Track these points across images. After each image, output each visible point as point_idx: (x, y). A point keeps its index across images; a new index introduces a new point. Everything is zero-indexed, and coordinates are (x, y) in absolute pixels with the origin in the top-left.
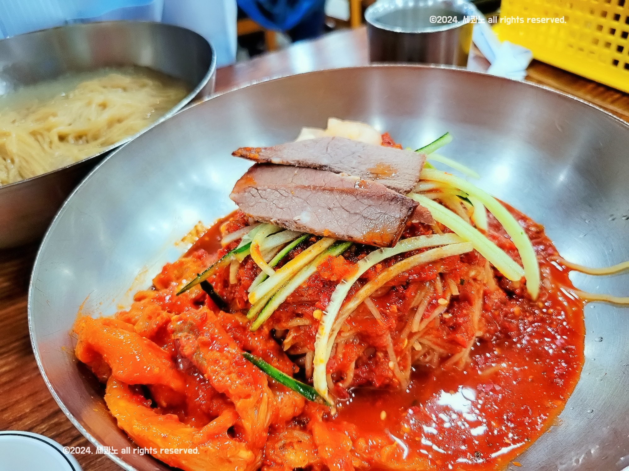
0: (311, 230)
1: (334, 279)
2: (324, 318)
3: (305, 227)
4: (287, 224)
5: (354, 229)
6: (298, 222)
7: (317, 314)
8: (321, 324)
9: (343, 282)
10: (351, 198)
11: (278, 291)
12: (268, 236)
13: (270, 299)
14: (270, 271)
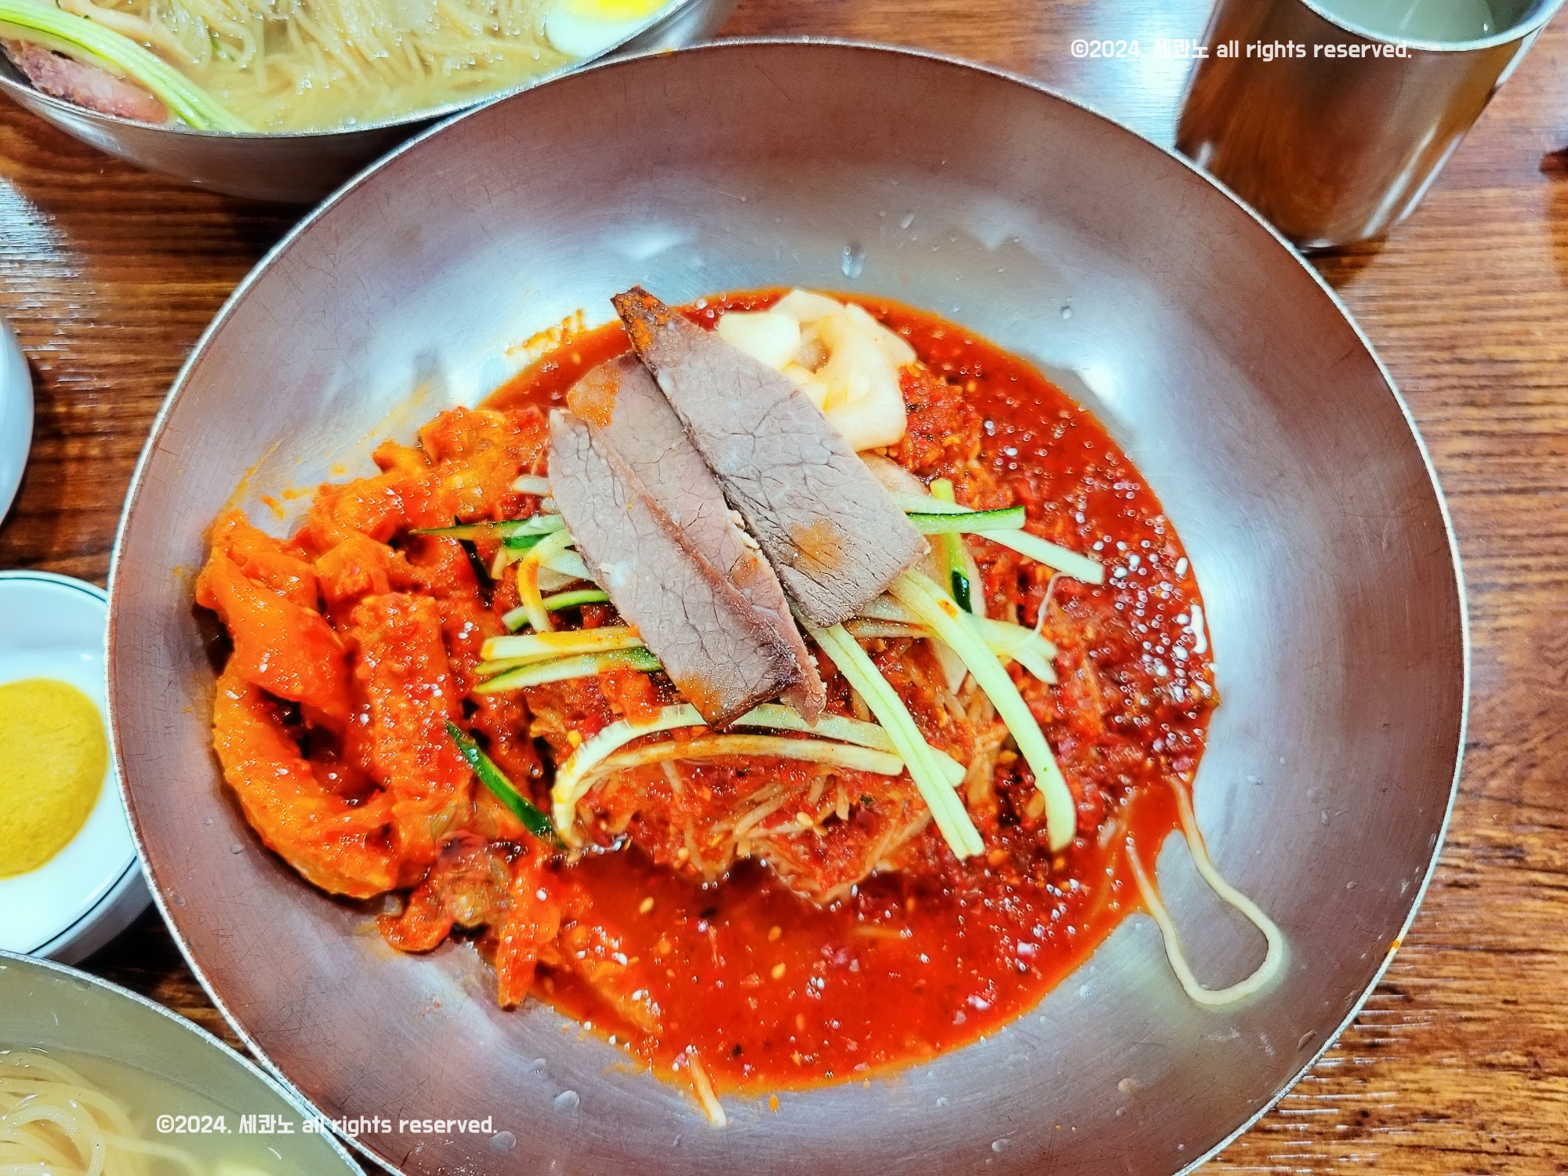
1: (616, 708)
5: (676, 656)
6: (605, 575)
7: (574, 737)
9: (626, 724)
10: (704, 592)
11: (532, 664)
12: (566, 548)
13: (515, 668)
14: (539, 621)
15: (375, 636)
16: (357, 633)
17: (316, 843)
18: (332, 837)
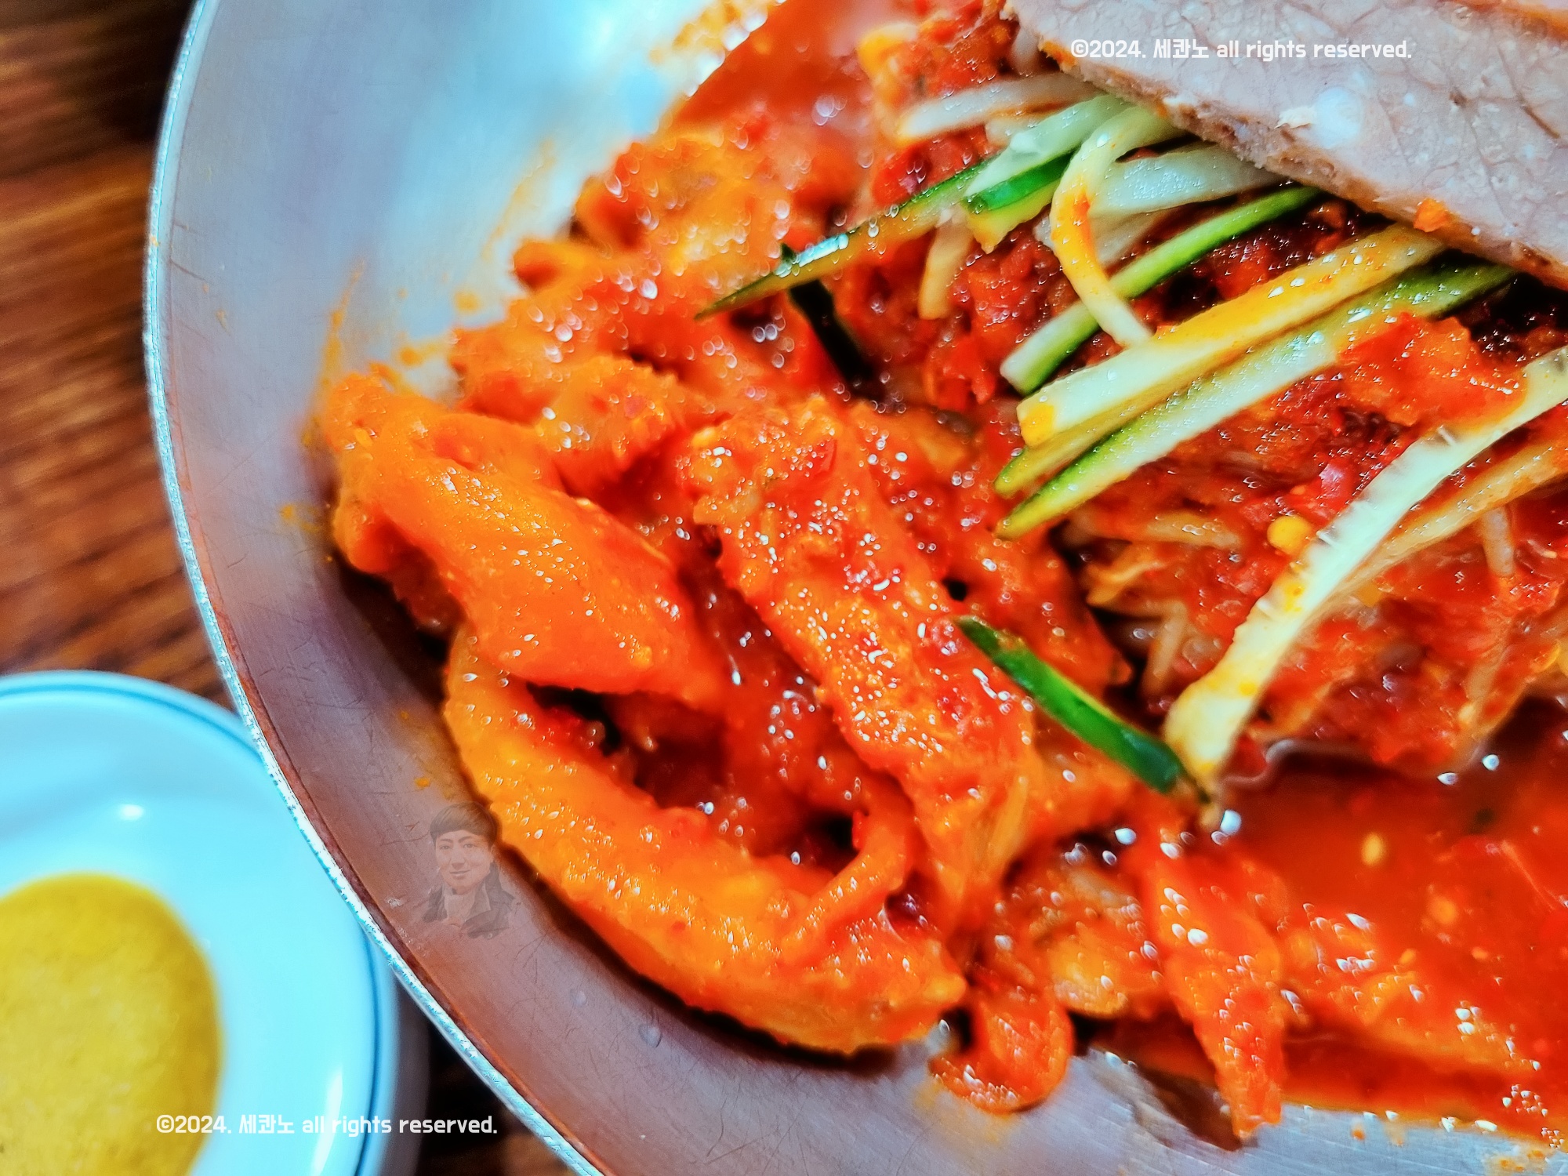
0: (1353, 184)
1: (1403, 415)
2: (1314, 554)
3: (1332, 168)
4: (1242, 133)
6: (1300, 134)
7: (1285, 531)
8: (1290, 571)
9: (1441, 439)
11: (1149, 409)
12: (1123, 159)
13: (1107, 438)
14: (1123, 323)
15: (748, 496)
16: (705, 511)
17: (814, 961)
18: (836, 934)
